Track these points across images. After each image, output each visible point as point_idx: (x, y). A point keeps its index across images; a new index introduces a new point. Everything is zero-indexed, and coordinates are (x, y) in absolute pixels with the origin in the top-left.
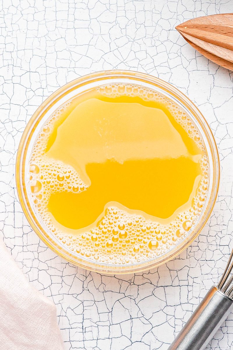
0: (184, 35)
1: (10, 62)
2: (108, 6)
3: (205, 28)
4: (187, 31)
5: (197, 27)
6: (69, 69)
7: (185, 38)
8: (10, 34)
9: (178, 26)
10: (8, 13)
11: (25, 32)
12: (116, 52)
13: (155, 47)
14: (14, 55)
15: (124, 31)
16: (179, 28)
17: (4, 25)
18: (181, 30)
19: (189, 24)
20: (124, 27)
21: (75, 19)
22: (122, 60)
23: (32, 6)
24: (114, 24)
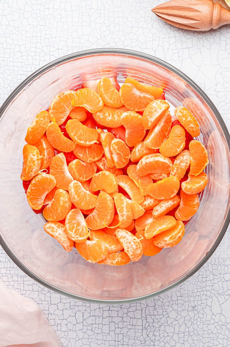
0: (157, 13)
1: (48, 44)
2: (100, 14)
3: (167, 8)
4: (158, 11)
5: (162, 8)
6: (79, 48)
7: (156, 14)
8: (48, 29)
9: (153, 9)
10: (47, 18)
11: (56, 28)
12: (104, 39)
13: (124, 36)
14: (50, 40)
15: (108, 27)
16: (154, 11)
17: (45, 25)
18: (155, 11)
19: (158, 7)
20: (108, 25)
21: (82, 21)
23: (60, 14)
24: (103, 24)
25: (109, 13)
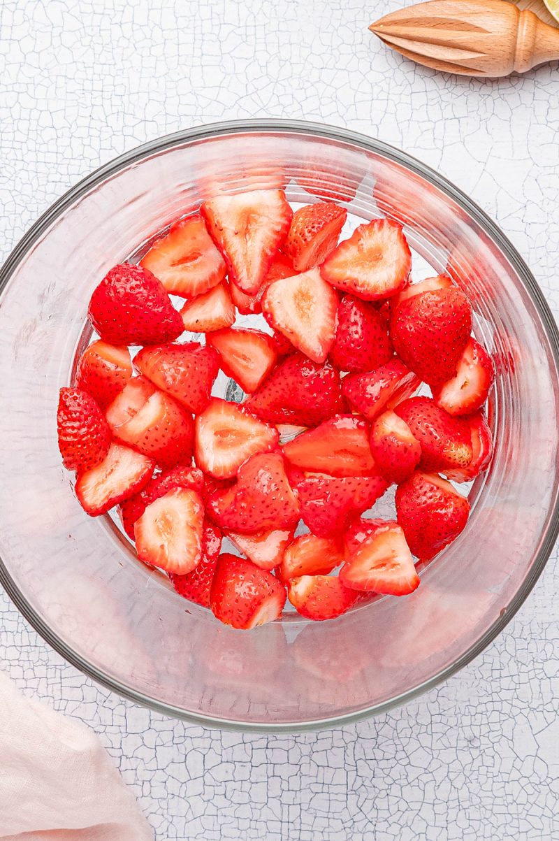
1: (120, 109)
2: (244, 37)
3: (406, 22)
4: (385, 31)
5: (395, 23)
6: (195, 118)
7: (380, 37)
8: (119, 73)
9: (372, 26)
10: (118, 47)
11: (140, 70)
12: (254, 96)
13: (303, 90)
14: (125, 99)
15: (264, 69)
16: (374, 29)
17: (113, 62)
18: (377, 29)
19: (384, 21)
20: (264, 64)
21: (202, 55)
22: (262, 106)
23: (148, 36)
24: (252, 60)
25: (266, 35)
